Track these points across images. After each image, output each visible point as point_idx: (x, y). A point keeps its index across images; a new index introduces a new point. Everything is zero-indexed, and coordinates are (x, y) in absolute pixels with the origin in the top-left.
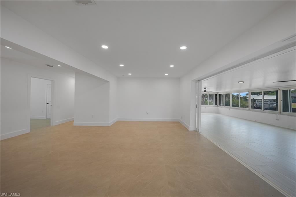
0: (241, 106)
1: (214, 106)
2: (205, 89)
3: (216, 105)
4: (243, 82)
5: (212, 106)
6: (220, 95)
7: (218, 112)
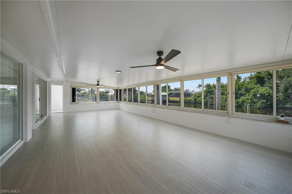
0: (141, 102)
1: (115, 102)
2: (98, 82)
3: (118, 101)
4: (121, 72)
5: (114, 101)
6: (120, 90)
7: (118, 109)
